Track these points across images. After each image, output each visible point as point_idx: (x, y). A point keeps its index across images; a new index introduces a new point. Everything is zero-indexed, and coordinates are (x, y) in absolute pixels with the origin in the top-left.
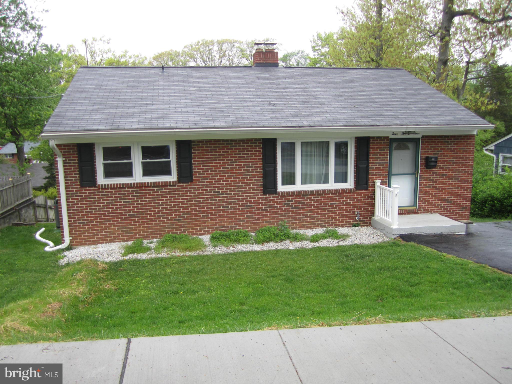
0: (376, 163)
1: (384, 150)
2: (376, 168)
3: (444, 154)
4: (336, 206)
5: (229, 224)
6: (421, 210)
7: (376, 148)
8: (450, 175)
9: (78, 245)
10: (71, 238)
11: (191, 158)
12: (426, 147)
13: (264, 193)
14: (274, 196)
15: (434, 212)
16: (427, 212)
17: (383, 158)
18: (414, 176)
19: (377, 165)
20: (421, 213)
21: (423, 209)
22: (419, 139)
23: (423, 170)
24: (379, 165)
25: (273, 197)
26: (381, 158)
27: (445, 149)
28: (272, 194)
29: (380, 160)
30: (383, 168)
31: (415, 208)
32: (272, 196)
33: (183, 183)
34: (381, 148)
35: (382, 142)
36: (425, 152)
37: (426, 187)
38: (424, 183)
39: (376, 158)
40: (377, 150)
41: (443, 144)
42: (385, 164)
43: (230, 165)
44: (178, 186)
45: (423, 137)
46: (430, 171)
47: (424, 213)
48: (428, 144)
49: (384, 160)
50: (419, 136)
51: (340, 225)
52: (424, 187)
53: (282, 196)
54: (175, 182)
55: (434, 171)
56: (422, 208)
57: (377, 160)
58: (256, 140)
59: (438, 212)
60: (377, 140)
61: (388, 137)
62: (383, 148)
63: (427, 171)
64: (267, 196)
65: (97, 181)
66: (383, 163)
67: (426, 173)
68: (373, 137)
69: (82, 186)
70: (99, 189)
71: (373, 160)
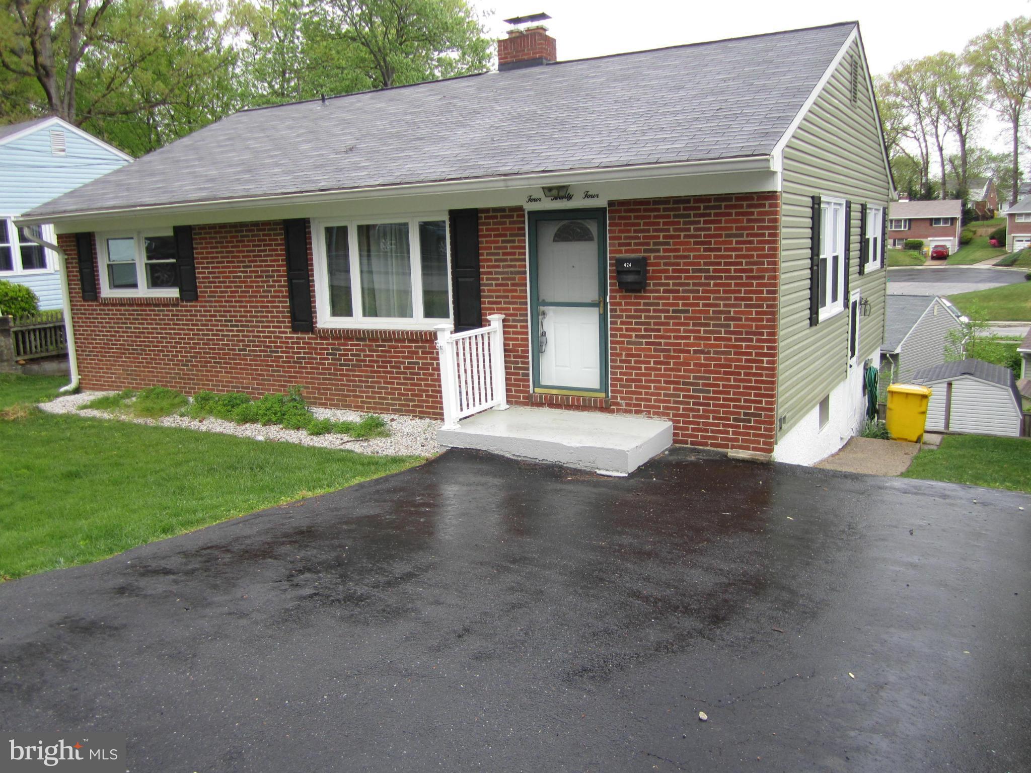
0: (497, 273)
1: (514, 241)
2: (497, 285)
3: (678, 250)
4: (419, 368)
5: (249, 383)
6: (618, 404)
7: (495, 236)
8: (700, 312)
9: (86, 388)
10: (80, 377)
11: (193, 258)
12: (621, 231)
13: (295, 330)
14: (310, 335)
15: (655, 413)
16: (637, 412)
17: (511, 260)
18: (596, 309)
19: (498, 279)
20: (618, 411)
21: (623, 402)
22: (603, 210)
23: (618, 295)
24: (503, 279)
25: (309, 338)
26: (506, 260)
27: (679, 237)
28: (307, 332)
29: (504, 267)
30: (513, 285)
31: (603, 395)
32: (306, 336)
33: (188, 301)
34: (505, 236)
35: (508, 221)
36: (620, 245)
37: (629, 343)
38: (621, 329)
39: (496, 260)
40: (497, 242)
41: (673, 223)
42: (517, 276)
43: (242, 272)
44: (182, 306)
45: (611, 203)
46: (636, 298)
47: (626, 411)
48: (626, 225)
49: (514, 266)
50: (601, 202)
51: (429, 413)
52: (623, 343)
53: (322, 338)
54: (177, 299)
55: (649, 298)
56: (622, 398)
57: (498, 267)
58: (276, 223)
59: (668, 415)
60: (496, 217)
61: (520, 209)
62: (511, 235)
63: (630, 297)
64: (300, 335)
65: (100, 293)
66: (512, 273)
67: (626, 304)
68: (486, 210)
69: (85, 300)
70: (100, 305)
71: (488, 267)
